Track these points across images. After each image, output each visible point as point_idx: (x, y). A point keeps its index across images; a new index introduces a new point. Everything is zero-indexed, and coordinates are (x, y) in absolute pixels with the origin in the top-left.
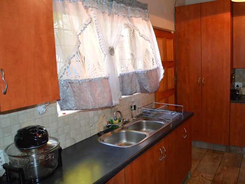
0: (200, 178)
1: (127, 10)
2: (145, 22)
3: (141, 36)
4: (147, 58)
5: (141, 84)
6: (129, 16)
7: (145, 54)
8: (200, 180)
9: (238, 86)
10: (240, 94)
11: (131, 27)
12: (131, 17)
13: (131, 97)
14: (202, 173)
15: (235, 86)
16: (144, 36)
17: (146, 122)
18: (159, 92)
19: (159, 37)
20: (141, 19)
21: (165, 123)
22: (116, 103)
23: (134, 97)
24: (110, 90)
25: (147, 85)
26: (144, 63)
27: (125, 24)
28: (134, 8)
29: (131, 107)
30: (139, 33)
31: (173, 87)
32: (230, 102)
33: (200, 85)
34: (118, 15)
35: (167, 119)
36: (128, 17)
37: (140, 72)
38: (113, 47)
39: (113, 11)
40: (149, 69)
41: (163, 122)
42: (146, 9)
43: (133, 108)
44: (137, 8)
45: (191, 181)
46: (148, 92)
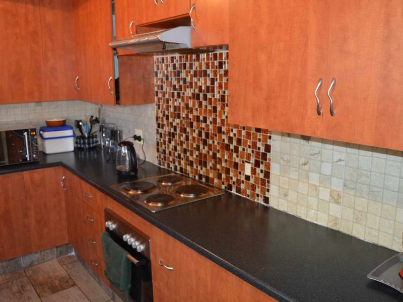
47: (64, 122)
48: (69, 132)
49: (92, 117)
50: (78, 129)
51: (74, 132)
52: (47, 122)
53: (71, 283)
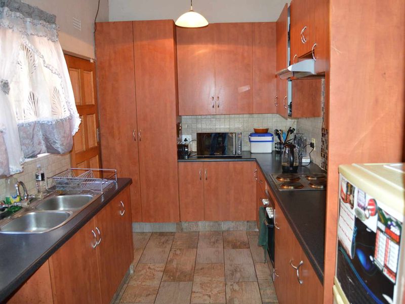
0: (147, 272)
1: (25, 22)
2: (52, 44)
3: (46, 67)
4: (56, 101)
5: (47, 139)
6: (29, 33)
7: (52, 95)
8: (148, 274)
9: (186, 140)
10: (189, 150)
11: (31, 50)
12: (32, 34)
13: (35, 162)
14: (149, 264)
15: (183, 140)
16: (51, 68)
17: (63, 198)
18: (76, 152)
19: (72, 68)
20: (46, 39)
21: (93, 195)
22: (17, 169)
23: (40, 160)
24: (6, 150)
25: (57, 141)
26: (52, 108)
27: (22, 45)
28: (35, 21)
29: (37, 177)
30: (44, 61)
31: (96, 145)
32: (178, 162)
33: (135, 140)
34: (13, 30)
35: (96, 190)
36: (27, 35)
37: (46, 122)
38: (7, 81)
39: (6, 23)
40: (60, 118)
41: (91, 194)
42: (54, 23)
43: (40, 178)
44: (41, 22)
45: (135, 277)
46: (58, 153)
47: (267, 130)
48: (270, 138)
49: (291, 128)
50: (277, 137)
51: (273, 138)
52: (255, 129)
53: (247, 246)
